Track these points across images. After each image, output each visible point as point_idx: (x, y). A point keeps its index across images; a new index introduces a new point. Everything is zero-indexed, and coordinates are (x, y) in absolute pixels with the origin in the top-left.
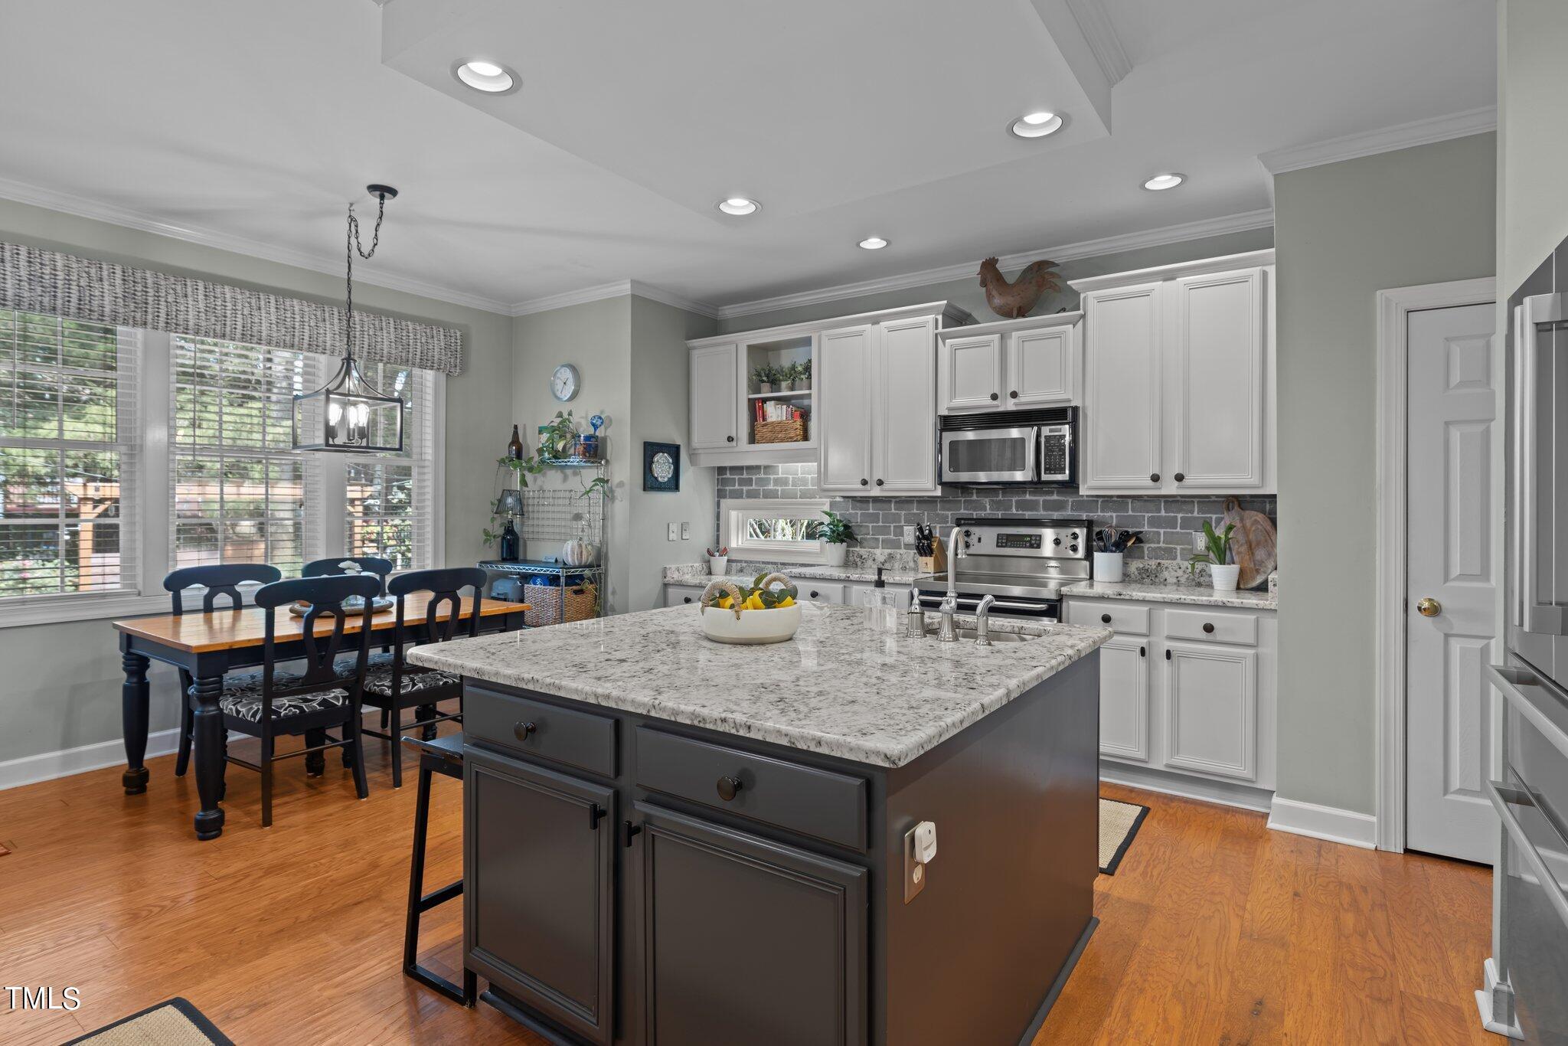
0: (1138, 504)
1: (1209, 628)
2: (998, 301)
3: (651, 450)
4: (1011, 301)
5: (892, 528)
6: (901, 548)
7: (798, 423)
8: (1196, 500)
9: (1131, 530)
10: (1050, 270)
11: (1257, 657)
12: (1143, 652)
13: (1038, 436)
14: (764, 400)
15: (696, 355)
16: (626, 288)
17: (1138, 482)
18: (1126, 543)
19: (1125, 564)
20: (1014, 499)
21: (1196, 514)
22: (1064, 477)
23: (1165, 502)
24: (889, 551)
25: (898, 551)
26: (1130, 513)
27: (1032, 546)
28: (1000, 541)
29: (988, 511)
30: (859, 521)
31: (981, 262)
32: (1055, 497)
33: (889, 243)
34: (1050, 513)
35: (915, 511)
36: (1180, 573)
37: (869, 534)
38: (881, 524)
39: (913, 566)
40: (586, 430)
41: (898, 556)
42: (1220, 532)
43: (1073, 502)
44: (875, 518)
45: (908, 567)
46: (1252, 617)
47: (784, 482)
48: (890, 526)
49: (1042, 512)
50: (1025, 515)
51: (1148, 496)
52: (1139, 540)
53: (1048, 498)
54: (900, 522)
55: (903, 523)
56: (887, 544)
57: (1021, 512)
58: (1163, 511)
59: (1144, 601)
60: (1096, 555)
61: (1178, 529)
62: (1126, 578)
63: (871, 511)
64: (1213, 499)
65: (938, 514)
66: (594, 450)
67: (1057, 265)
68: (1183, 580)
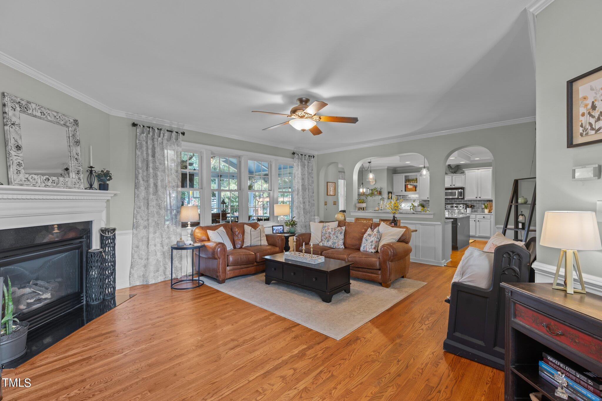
0: (474, 201)
1: (484, 217)
2: (451, 170)
3: (389, 193)
4: (453, 171)
7: (415, 188)
8: (482, 200)
9: (473, 205)
11: (490, 221)
12: (475, 221)
13: (458, 191)
14: (408, 185)
15: (394, 177)
16: (386, 168)
17: (474, 198)
18: (472, 207)
19: (472, 210)
20: (454, 200)
21: (483, 202)
22: (463, 197)
26: (472, 202)
32: (460, 200)
34: (459, 202)
36: (480, 210)
40: (379, 190)
42: (486, 205)
43: (464, 201)
46: (490, 215)
47: (410, 198)
50: (456, 203)
52: (474, 206)
58: (478, 202)
59: (475, 214)
60: (467, 208)
61: (480, 205)
62: (472, 212)
64: (485, 200)
66: (380, 193)
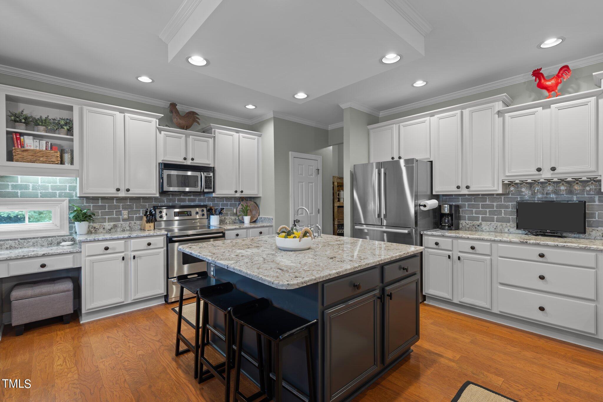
0: (218, 199)
2: (177, 120)
4: (184, 122)
5: (115, 212)
6: (120, 221)
8: (233, 198)
10: (196, 116)
14: (22, 134)
17: (231, 193)
20: (176, 198)
21: (233, 202)
22: (212, 190)
23: (226, 199)
24: (114, 223)
25: (119, 223)
26: (216, 202)
27: (188, 215)
28: (175, 214)
29: (166, 203)
30: (92, 209)
31: (170, 103)
32: (192, 197)
33: (153, 81)
34: (190, 203)
35: (128, 203)
36: (230, 220)
37: (99, 216)
38: (107, 210)
39: (129, 229)
41: (120, 225)
43: (198, 199)
44: (103, 207)
45: (125, 230)
48: (113, 211)
49: (187, 203)
50: (181, 204)
51: (221, 197)
52: (226, 211)
53: (189, 197)
54: (120, 209)
55: (121, 209)
56: (110, 220)
57: (179, 203)
58: (225, 202)
60: (211, 216)
61: (229, 207)
63: (100, 204)
64: (237, 198)
65: (141, 205)
67: (199, 115)
68: (231, 222)
